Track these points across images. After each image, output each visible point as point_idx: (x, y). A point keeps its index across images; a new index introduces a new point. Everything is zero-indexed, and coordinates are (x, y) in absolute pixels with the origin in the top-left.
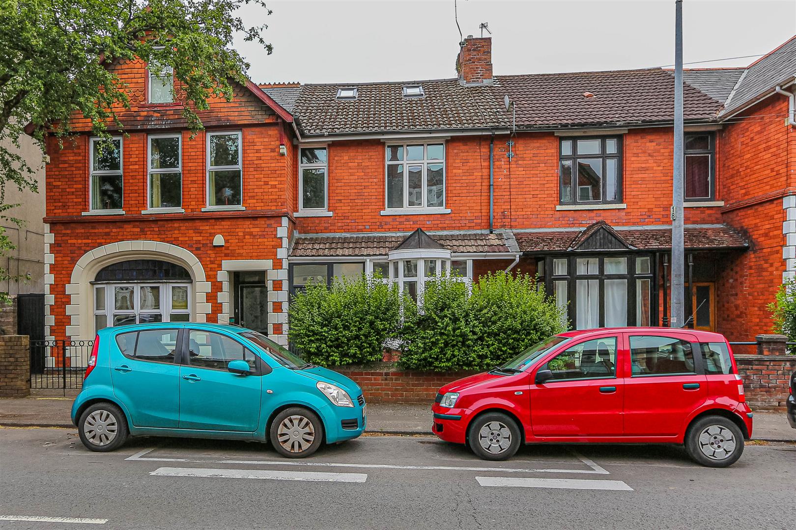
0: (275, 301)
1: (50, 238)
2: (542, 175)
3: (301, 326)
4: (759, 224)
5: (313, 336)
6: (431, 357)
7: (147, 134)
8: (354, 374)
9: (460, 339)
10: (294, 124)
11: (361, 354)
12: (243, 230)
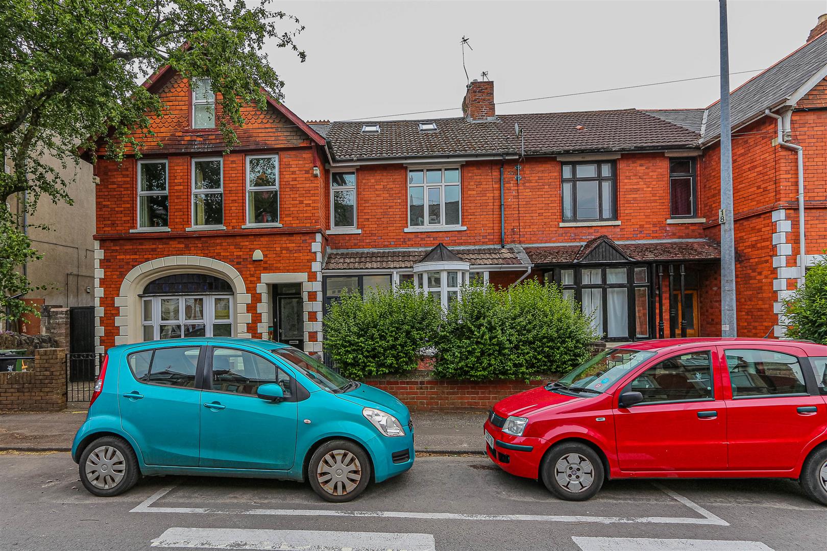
0: (310, 310)
1: (99, 255)
2: (546, 196)
3: (337, 336)
4: (745, 237)
5: (349, 346)
6: (467, 366)
7: (191, 157)
8: (389, 383)
9: (497, 348)
10: (326, 147)
11: (397, 364)
12: (280, 245)
